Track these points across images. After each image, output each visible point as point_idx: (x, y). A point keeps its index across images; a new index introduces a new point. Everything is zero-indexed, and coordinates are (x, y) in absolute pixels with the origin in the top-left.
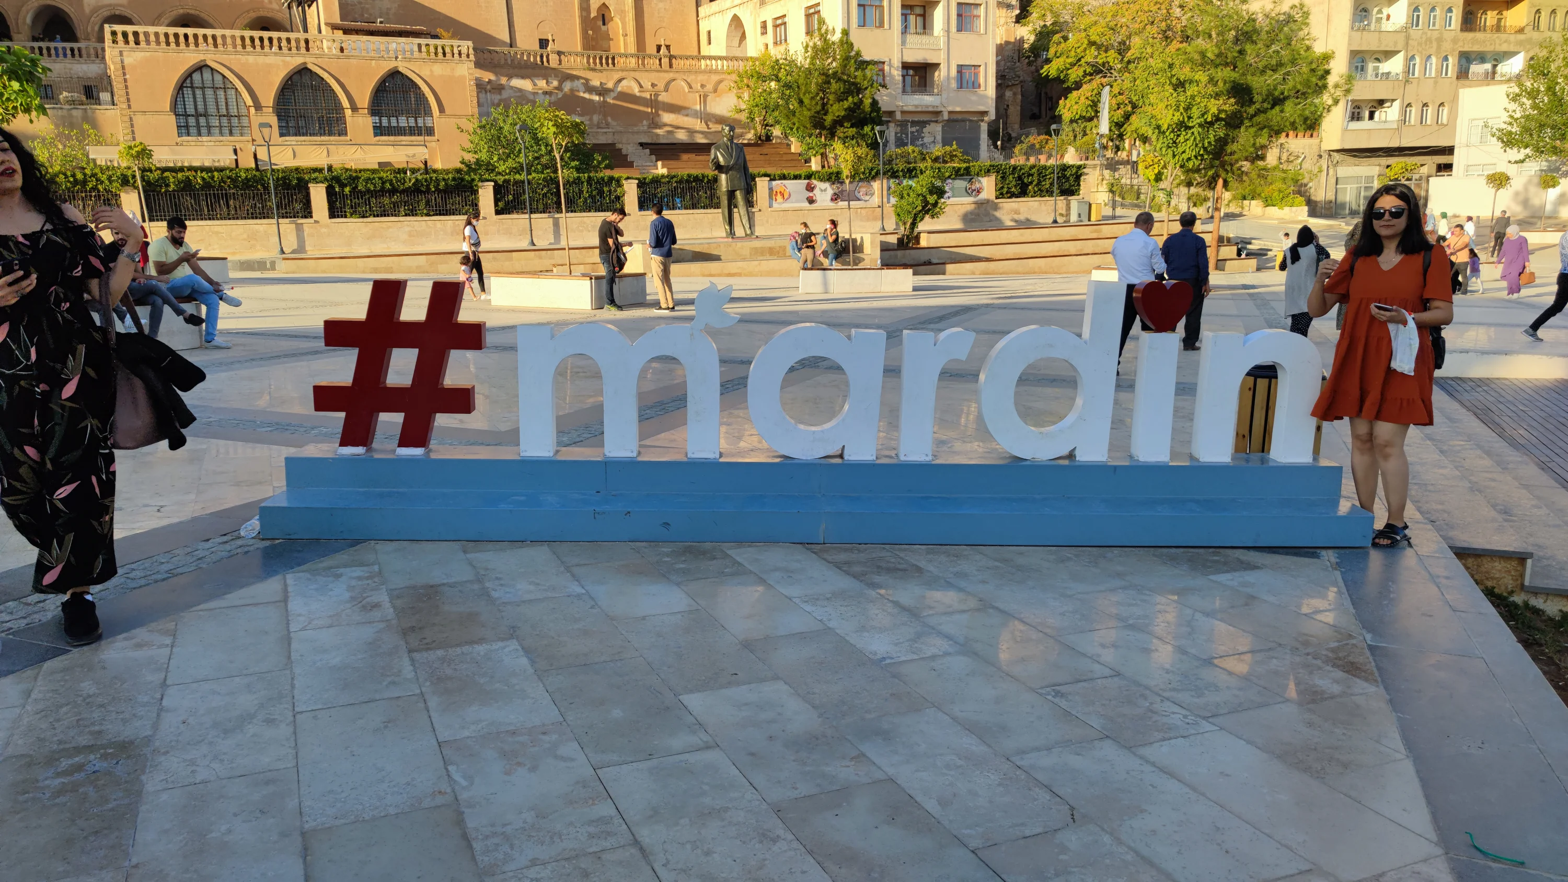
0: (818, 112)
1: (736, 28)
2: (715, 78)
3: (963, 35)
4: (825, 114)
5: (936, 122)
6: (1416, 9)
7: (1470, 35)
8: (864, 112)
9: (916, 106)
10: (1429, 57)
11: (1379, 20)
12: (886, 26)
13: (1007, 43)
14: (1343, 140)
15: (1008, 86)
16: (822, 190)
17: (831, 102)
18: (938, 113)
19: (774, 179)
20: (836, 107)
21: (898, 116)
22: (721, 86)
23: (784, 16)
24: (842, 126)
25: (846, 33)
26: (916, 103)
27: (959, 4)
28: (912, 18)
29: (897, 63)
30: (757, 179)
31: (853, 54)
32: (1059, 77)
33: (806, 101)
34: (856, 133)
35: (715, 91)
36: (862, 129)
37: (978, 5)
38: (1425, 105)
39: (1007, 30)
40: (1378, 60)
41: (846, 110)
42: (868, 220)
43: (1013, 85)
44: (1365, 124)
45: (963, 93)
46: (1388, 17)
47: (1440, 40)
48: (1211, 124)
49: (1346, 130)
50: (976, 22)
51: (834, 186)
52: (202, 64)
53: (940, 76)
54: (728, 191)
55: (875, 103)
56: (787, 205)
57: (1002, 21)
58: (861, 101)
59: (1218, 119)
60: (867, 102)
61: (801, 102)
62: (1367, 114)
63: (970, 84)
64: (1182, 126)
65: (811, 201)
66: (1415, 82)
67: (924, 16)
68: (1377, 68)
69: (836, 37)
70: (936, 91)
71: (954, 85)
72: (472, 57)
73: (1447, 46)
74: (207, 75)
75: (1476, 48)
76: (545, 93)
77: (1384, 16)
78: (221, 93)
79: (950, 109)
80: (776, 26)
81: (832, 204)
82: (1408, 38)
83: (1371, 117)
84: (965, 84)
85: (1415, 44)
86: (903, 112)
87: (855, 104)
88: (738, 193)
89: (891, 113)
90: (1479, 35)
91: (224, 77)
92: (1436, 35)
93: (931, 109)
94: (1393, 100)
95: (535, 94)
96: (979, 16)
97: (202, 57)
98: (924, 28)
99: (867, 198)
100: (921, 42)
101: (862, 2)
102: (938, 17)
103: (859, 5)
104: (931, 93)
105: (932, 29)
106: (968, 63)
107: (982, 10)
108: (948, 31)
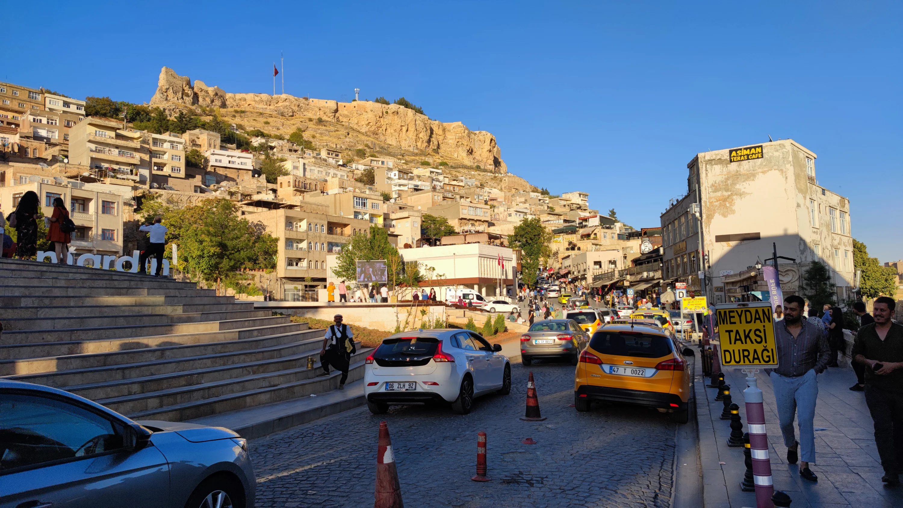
3: (105, 216)
6: (310, 224)
7: (331, 236)
9: (79, 247)
10: (316, 243)
11: (296, 227)
13: (129, 221)
14: (285, 273)
15: (130, 241)
26: (78, 245)
27: (103, 201)
28: (77, 205)
37: (113, 203)
38: (317, 261)
39: (129, 216)
40: (298, 243)
43: (133, 241)
44: (294, 267)
45: (105, 242)
46: (300, 226)
47: (320, 237)
48: (212, 256)
49: (286, 269)
50: (112, 210)
53: (93, 233)
57: (126, 211)
59: (214, 254)
62: (295, 264)
63: (109, 239)
64: (201, 257)
66: (312, 252)
67: (83, 205)
68: (297, 246)
70: (90, 240)
71: (100, 238)
73: (323, 239)
75: (333, 241)
77: (299, 226)
79: (98, 249)
82: (308, 235)
83: (297, 264)
84: (106, 239)
85: (311, 237)
90: (334, 236)
92: (318, 234)
93: (87, 248)
94: (304, 259)
96: (114, 208)
98: (84, 210)
100: (82, 217)
101: (49, 195)
102: (92, 206)
103: (47, 196)
104: (87, 241)
105: (88, 211)
106: (108, 228)
107: (116, 205)
108: (97, 213)
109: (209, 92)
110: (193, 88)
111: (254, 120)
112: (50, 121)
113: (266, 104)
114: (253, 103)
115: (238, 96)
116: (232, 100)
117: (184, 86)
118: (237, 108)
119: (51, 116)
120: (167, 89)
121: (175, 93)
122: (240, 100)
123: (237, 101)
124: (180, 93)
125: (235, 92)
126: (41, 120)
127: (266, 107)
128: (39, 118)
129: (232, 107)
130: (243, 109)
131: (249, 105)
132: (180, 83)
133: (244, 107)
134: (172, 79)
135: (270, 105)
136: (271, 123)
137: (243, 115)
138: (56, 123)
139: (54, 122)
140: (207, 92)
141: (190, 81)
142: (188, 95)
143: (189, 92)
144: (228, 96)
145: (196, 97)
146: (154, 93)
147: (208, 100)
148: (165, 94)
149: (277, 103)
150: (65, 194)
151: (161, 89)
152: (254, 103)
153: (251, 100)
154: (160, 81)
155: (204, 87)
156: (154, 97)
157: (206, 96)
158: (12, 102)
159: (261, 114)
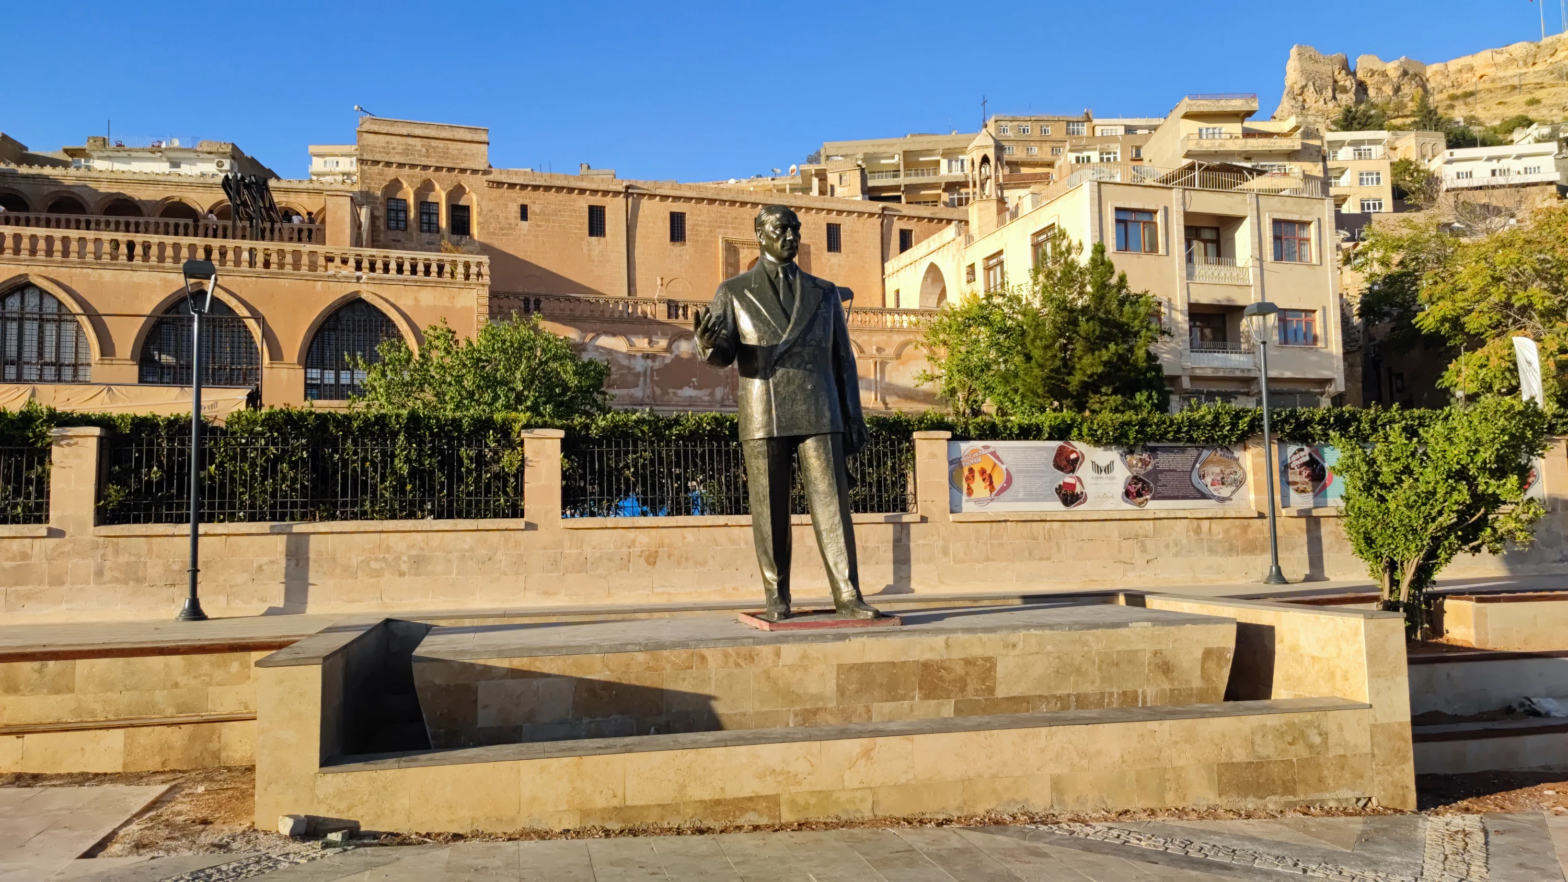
0: (1057, 371)
1: (933, 281)
2: (898, 339)
3: (1285, 267)
4: (1070, 374)
5: (1247, 394)
8: (1135, 367)
9: (1216, 369)
12: (1161, 250)
16: (1098, 469)
17: (1078, 353)
18: (1249, 381)
19: (966, 437)
20: (1087, 360)
21: (1186, 384)
22: (910, 349)
23: (1001, 252)
24: (1097, 392)
25: (1099, 249)
26: (1216, 364)
27: (1276, 222)
28: (1200, 243)
29: (1181, 304)
30: (915, 435)
31: (1114, 280)
32: (1438, 332)
33: (1036, 353)
34: (1123, 404)
35: (898, 356)
36: (1132, 397)
37: (1305, 224)
41: (1105, 364)
42: (1231, 550)
45: (1291, 351)
50: (1305, 248)
51: (1134, 459)
52: (23, 280)
54: (770, 440)
55: (1151, 358)
56: (999, 508)
58: (1131, 350)
60: (1141, 353)
61: (1028, 358)
63: (1300, 336)
65: (1069, 497)
67: (1217, 242)
69: (1083, 259)
70: (1244, 346)
71: (1274, 341)
72: (486, 280)
74: (32, 301)
76: (647, 356)
78: (50, 329)
79: (1271, 374)
80: (988, 269)
81: (1128, 508)
84: (1291, 336)
86: (1193, 379)
87: (1120, 357)
88: (810, 448)
89: (1175, 379)
91: (60, 304)
93: (1238, 374)
95: (630, 356)
96: (1308, 240)
97: (22, 270)
98: (1219, 254)
99: (1225, 492)
100: (1218, 277)
101: (1123, 216)
102: (1243, 238)
103: (1118, 221)
104: (1237, 350)
105: (1232, 255)
106: (1294, 307)
107: (1313, 228)
108: (1261, 259)
109: (1389, 73)
110: (1354, 74)
111: (1500, 103)
112: (1105, 157)
113: (1525, 64)
114: (1491, 72)
115: (1454, 65)
116: (1439, 78)
117: (1336, 73)
118: (1452, 91)
119: (1105, 146)
120: (1303, 88)
121: (1319, 91)
122: (1460, 71)
123: (1452, 77)
124: (1330, 90)
125: (1445, 60)
126: (1089, 158)
127: (1524, 70)
128: (1085, 154)
129: (1441, 91)
130: (1471, 89)
131: (1481, 77)
132: (1328, 68)
133: (1470, 82)
134: (1311, 66)
135: (1534, 64)
136: (1544, 101)
137: (1470, 100)
138: (1115, 158)
139: (1112, 156)
140: (1384, 74)
141: (1347, 60)
142: (1345, 90)
143: (1348, 83)
144: (1431, 70)
145: (1362, 87)
146: (1279, 102)
147: (1388, 90)
148: (1300, 98)
149: (1552, 55)
150: (1166, 209)
151: (1291, 91)
152: (1494, 69)
153: (1486, 66)
154: (1288, 75)
155: (1378, 65)
156: (1279, 109)
157: (1384, 83)
158: (1041, 147)
159: (1514, 88)
